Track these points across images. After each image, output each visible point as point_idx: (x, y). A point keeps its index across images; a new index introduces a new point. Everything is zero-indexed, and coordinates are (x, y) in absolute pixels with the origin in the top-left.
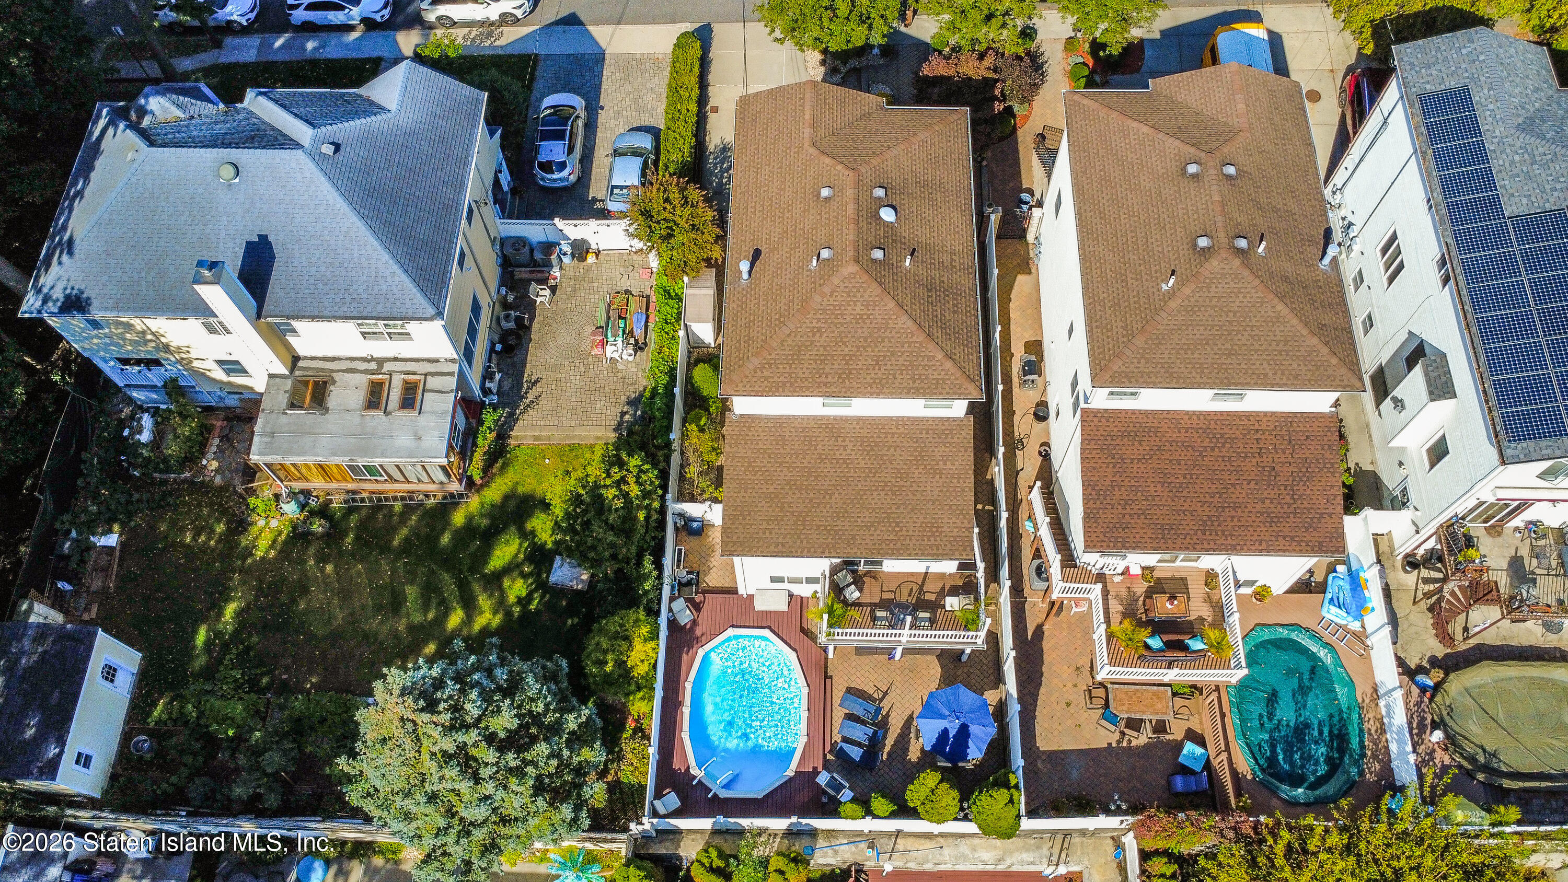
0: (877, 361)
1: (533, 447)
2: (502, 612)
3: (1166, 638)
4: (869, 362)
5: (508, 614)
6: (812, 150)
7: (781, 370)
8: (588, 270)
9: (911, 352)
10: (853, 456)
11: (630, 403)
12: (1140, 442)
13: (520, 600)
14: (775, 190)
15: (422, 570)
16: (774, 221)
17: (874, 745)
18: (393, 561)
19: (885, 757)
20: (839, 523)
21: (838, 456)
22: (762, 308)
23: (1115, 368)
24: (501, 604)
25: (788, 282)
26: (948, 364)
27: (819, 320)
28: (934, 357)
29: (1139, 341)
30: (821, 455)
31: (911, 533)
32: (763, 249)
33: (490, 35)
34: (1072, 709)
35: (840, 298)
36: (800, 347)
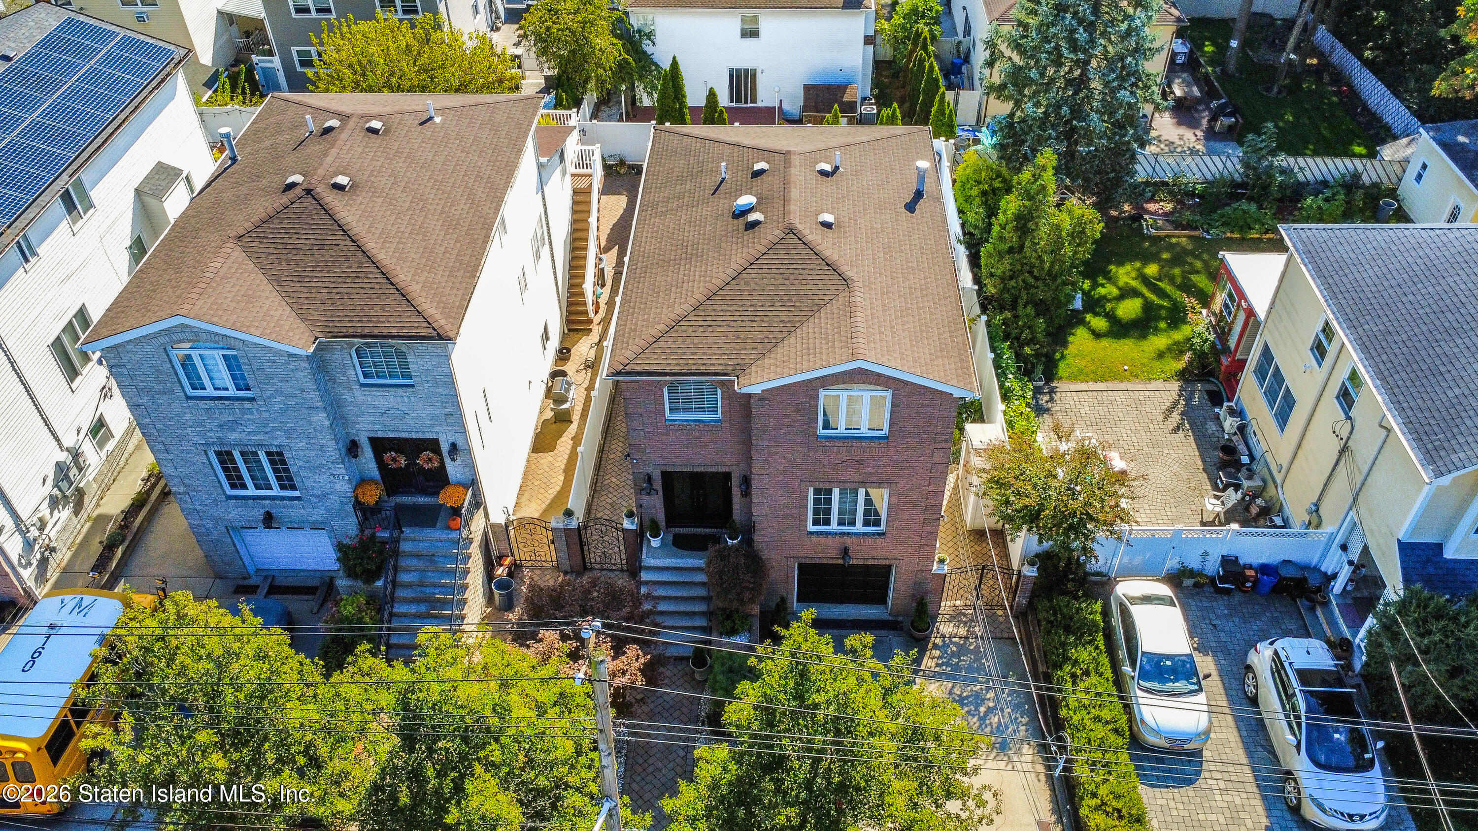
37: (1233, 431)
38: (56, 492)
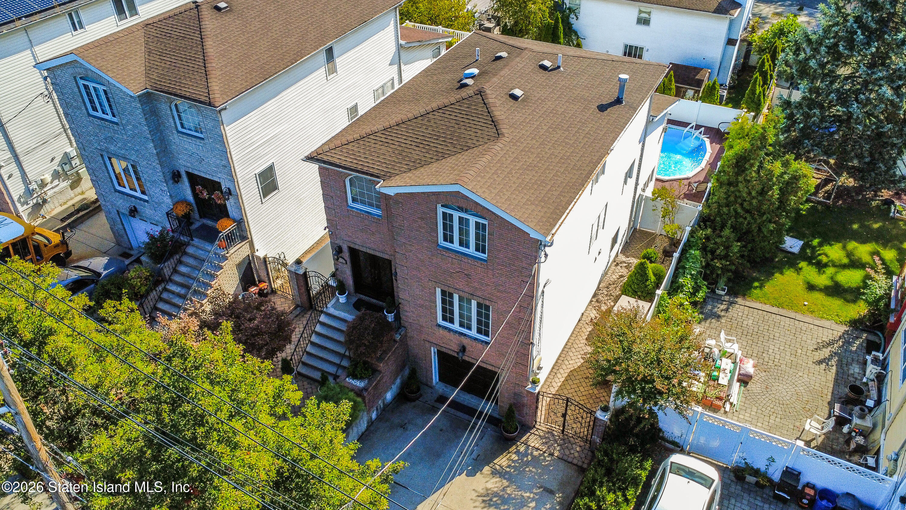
37: (872, 377)
38: (60, 169)
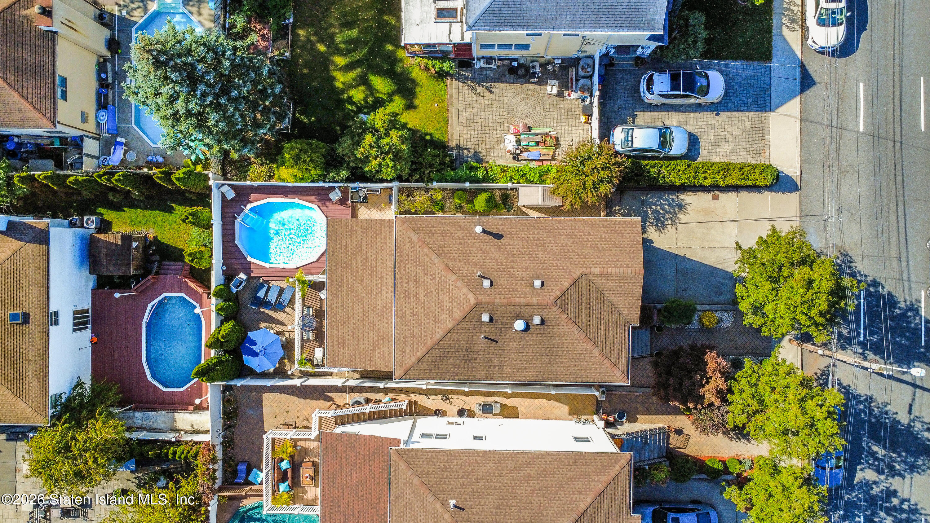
0: (416, 315)
1: (446, 94)
2: (344, 87)
3: (289, 471)
4: (415, 310)
5: (343, 91)
6: (578, 274)
7: (410, 254)
8: (577, 117)
9: (421, 337)
10: (383, 298)
11: (476, 153)
12: (381, 472)
13: (350, 98)
14: (549, 248)
15: (368, 37)
16: (523, 248)
17: (267, 304)
18: (373, 19)
19: (262, 310)
20: (345, 288)
21: (383, 288)
22: (454, 241)
23: (401, 464)
24: (349, 86)
25: (471, 258)
26: (414, 360)
27: (440, 278)
28: (418, 351)
29: (416, 481)
30: (383, 277)
31: (340, 331)
32: (502, 241)
33: (793, 21)
34: (285, 414)
35: (454, 292)
36: (424, 266)
